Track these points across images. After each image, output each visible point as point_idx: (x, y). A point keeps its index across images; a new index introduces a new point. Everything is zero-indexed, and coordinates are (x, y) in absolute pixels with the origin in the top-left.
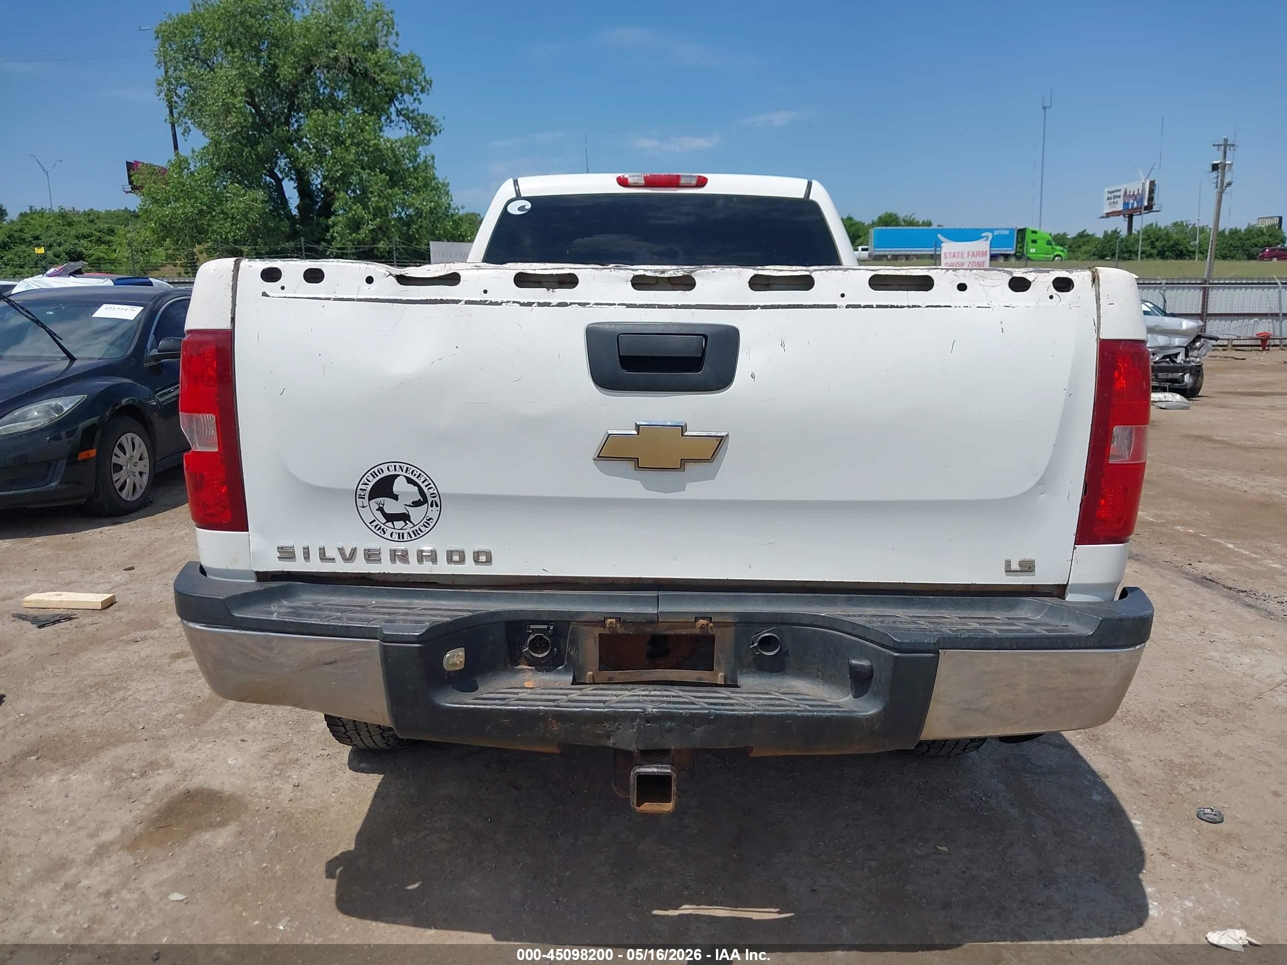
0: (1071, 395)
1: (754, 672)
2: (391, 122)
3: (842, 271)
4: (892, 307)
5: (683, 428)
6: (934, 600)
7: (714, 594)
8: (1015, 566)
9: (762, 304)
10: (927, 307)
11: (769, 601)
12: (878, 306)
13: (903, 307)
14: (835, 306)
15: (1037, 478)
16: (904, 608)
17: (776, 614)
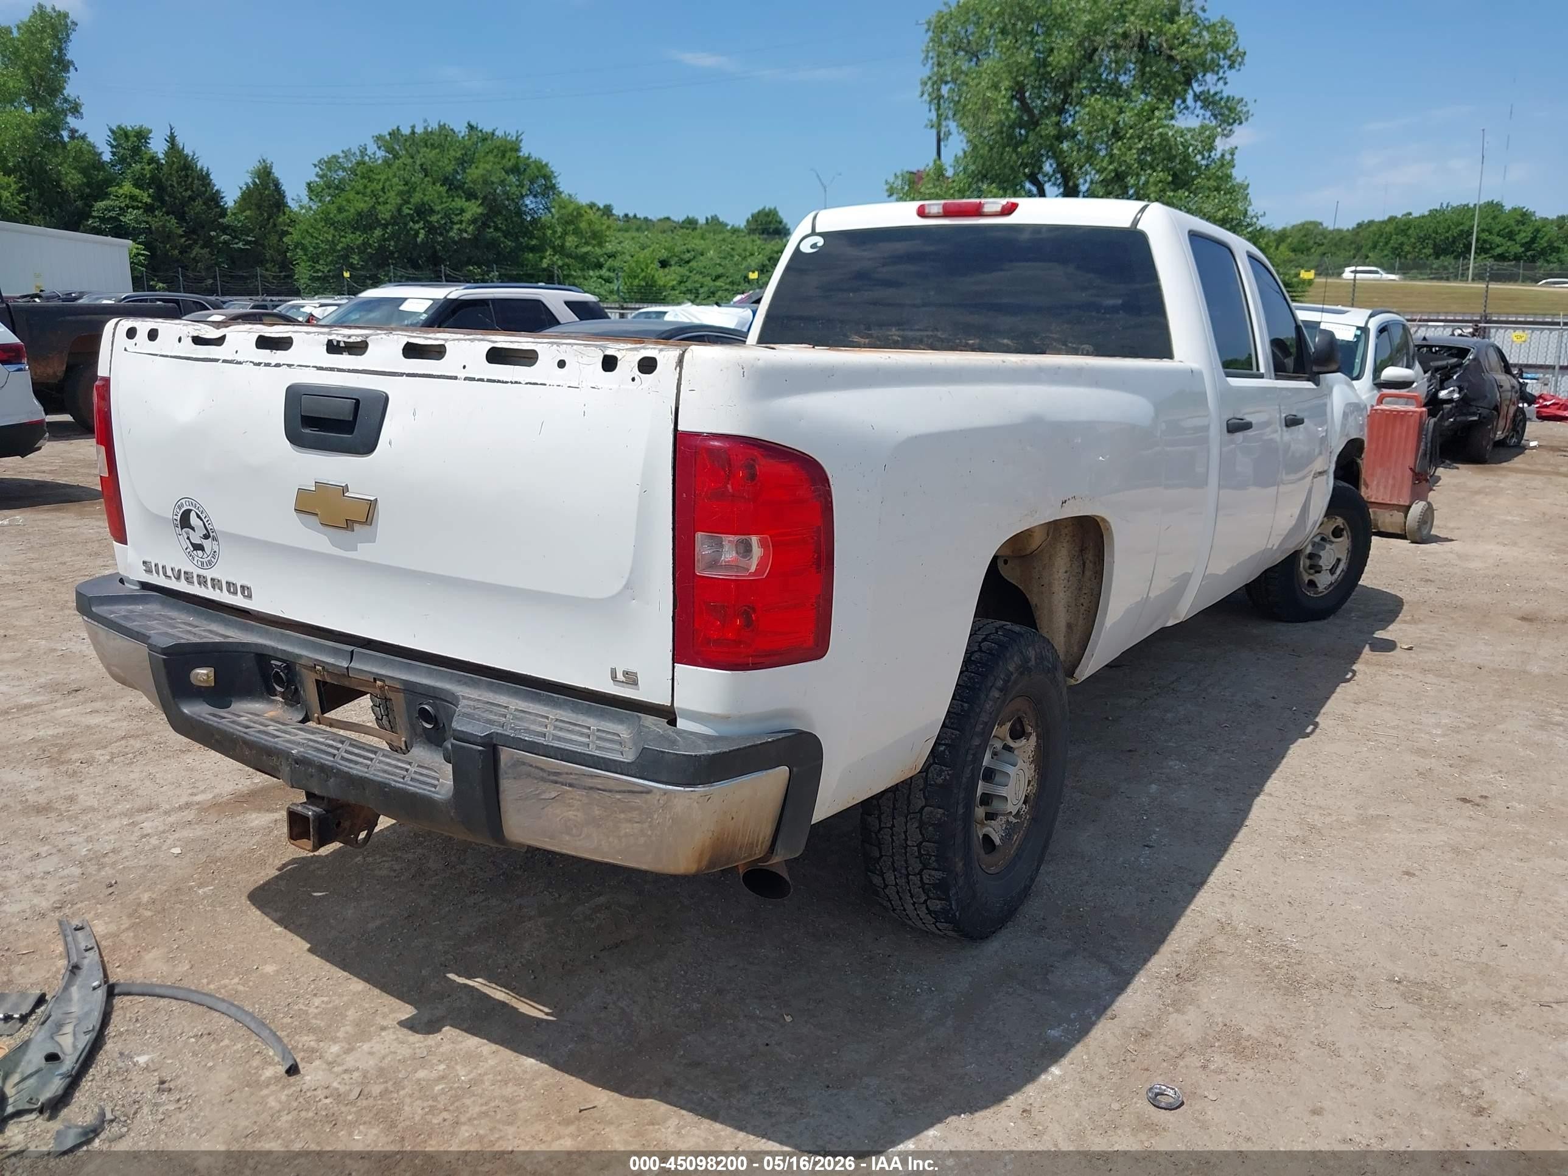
0: (644, 492)
1: (425, 743)
2: (1187, 108)
3: (468, 342)
4: (499, 381)
5: (345, 489)
6: (558, 698)
7: (392, 657)
8: (620, 677)
9: (407, 372)
10: (527, 384)
11: (430, 674)
12: (489, 381)
13: (507, 382)
14: (456, 378)
15: (624, 582)
16: (526, 701)
17: (429, 687)
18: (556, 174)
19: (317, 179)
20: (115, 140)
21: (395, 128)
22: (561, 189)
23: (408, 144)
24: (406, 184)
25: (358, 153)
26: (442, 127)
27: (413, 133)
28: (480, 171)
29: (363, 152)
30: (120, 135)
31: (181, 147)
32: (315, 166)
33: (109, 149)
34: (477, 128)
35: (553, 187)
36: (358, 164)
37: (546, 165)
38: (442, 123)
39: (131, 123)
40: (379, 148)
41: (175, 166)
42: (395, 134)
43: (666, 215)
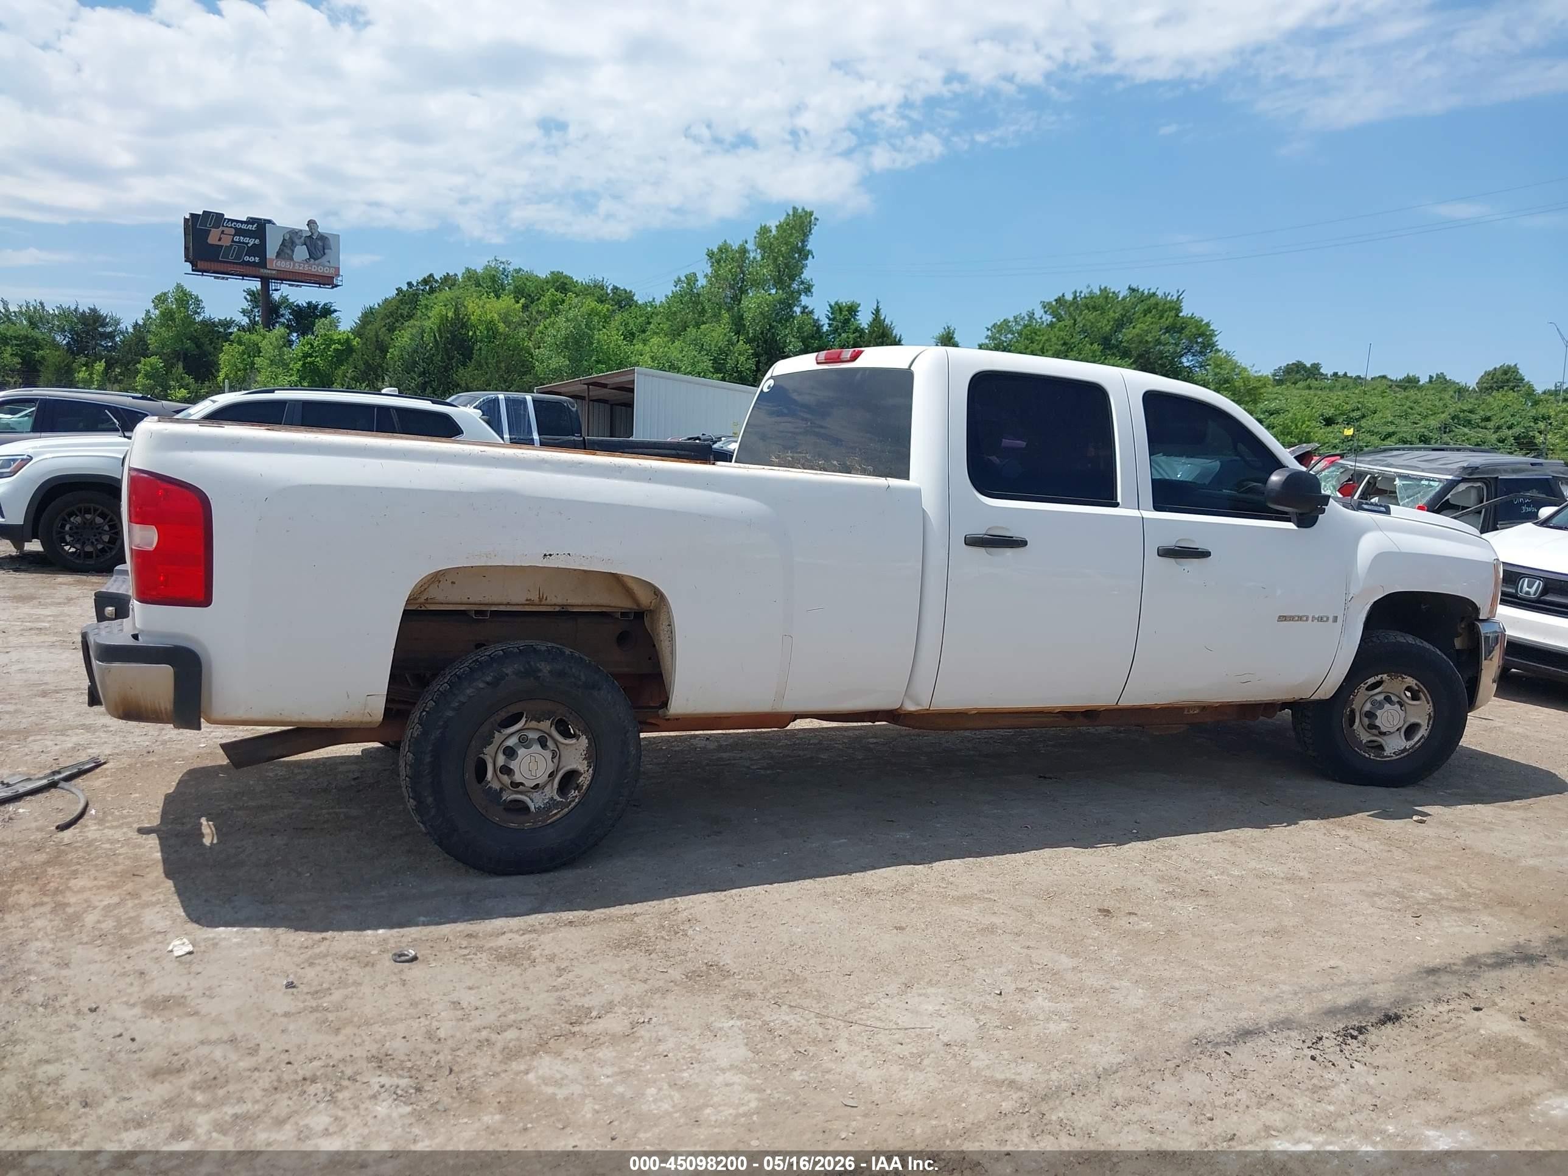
18: (1216, 333)
19: (987, 341)
20: (832, 314)
21: (1061, 295)
22: (1219, 347)
23: (1072, 309)
24: (1065, 344)
25: (1027, 318)
26: (1104, 291)
27: (1075, 298)
28: (1136, 331)
29: (1031, 316)
30: (836, 309)
31: (882, 318)
32: (988, 330)
33: (827, 321)
34: (1138, 291)
35: (1213, 345)
36: (1026, 326)
37: (1208, 324)
38: (1102, 287)
39: (845, 300)
40: (1046, 312)
41: (874, 335)
42: (1060, 301)
43: (1382, 374)
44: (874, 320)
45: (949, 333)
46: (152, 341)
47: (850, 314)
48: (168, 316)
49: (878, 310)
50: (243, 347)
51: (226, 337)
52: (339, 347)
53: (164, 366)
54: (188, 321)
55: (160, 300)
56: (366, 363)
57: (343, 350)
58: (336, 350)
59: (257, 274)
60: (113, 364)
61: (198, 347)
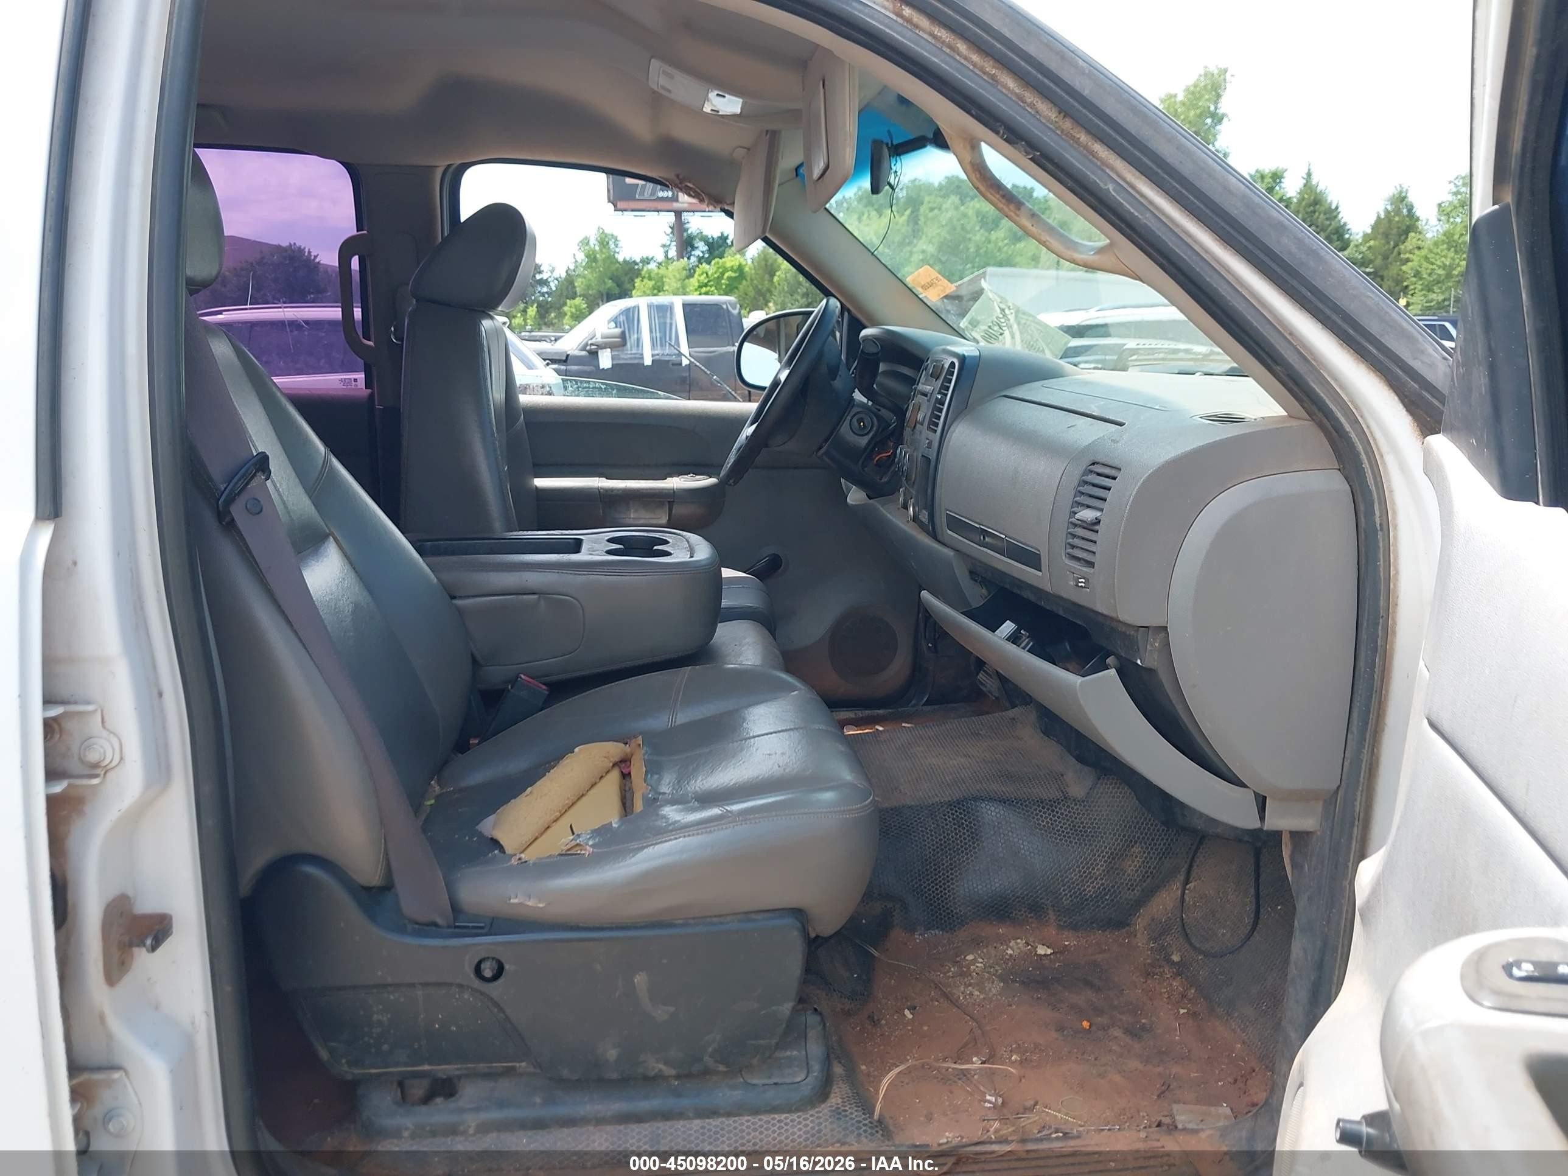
44: (1305, 185)
45: (1401, 192)
46: (579, 283)
47: (1274, 181)
48: (591, 258)
49: (1309, 174)
50: (653, 282)
51: (638, 273)
52: (733, 275)
53: (587, 307)
54: (611, 259)
55: (585, 242)
56: (756, 288)
57: (736, 277)
58: (729, 278)
59: (670, 208)
60: (548, 309)
61: (618, 286)
